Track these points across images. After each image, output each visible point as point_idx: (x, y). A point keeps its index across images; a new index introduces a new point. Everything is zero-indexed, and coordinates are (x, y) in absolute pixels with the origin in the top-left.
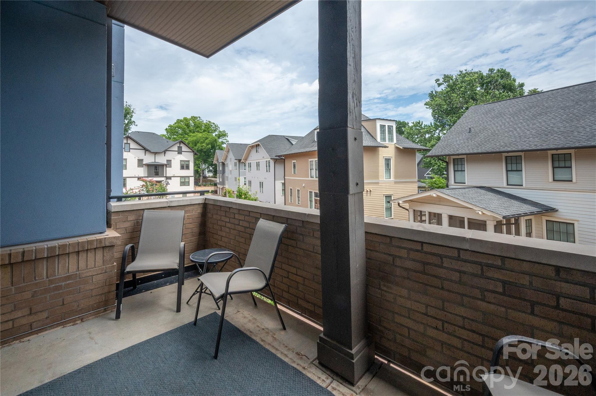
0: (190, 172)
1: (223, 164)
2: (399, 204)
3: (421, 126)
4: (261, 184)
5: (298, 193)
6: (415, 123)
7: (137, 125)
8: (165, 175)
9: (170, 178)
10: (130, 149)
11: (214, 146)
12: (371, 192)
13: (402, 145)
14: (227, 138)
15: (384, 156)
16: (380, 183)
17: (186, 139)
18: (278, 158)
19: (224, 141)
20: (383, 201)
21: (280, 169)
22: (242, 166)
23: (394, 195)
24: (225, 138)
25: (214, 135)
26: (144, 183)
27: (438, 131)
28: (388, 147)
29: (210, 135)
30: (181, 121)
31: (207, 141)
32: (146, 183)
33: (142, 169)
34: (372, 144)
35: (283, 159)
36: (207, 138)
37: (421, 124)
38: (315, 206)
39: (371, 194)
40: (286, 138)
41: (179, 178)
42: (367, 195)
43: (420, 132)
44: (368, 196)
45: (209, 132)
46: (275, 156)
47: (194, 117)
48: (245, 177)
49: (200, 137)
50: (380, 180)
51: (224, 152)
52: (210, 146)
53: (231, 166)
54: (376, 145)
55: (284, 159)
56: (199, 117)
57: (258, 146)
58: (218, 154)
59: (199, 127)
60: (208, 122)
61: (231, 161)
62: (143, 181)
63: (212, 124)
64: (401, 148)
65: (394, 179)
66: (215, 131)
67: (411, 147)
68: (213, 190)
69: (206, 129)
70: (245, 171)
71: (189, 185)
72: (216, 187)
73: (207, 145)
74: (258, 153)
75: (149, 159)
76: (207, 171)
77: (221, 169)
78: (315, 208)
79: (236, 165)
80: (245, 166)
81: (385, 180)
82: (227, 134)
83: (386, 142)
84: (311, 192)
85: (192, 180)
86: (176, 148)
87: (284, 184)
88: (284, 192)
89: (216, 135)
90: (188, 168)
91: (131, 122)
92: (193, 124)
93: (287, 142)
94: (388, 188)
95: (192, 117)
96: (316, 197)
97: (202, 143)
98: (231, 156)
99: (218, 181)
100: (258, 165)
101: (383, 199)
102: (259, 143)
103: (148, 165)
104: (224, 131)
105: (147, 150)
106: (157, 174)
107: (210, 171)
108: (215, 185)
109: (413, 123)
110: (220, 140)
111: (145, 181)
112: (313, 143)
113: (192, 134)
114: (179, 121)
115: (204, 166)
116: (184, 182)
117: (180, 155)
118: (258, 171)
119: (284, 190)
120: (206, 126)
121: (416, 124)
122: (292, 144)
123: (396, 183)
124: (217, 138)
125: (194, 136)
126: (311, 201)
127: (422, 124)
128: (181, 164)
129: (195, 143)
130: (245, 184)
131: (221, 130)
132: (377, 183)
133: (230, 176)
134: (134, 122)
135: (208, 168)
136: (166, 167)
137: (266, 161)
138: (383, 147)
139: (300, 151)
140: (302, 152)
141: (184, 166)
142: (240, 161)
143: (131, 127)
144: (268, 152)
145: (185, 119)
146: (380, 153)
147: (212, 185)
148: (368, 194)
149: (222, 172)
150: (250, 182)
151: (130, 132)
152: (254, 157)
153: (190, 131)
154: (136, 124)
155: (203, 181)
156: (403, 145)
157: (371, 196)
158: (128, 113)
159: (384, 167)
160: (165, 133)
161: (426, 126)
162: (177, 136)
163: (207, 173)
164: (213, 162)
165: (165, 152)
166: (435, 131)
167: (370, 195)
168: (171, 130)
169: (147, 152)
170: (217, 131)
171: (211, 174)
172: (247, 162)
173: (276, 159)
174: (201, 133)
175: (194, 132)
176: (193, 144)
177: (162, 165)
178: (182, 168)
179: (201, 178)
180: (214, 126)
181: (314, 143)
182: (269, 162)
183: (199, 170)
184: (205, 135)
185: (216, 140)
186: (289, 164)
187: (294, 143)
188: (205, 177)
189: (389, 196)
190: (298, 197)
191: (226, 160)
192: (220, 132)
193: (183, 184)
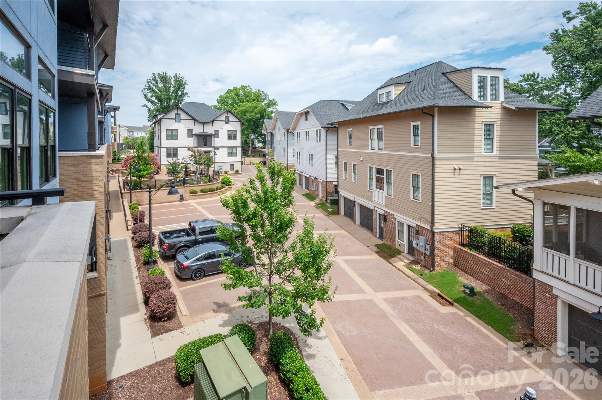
0: (238, 143)
1: (272, 134)
2: (513, 191)
3: (536, 79)
4: (311, 156)
5: (355, 169)
6: (526, 76)
7: (189, 97)
8: (213, 146)
9: (217, 148)
10: (180, 119)
11: (263, 115)
12: (461, 171)
13: (514, 103)
14: (276, 107)
15: (484, 120)
16: (475, 158)
17: (236, 110)
18: (330, 126)
19: (273, 110)
20: (480, 183)
21: (332, 139)
22: (290, 136)
23: (497, 175)
24: (274, 107)
25: (263, 104)
26: (193, 153)
27: (563, 86)
28: (491, 107)
29: (259, 104)
30: (231, 91)
31: (256, 110)
32: (195, 153)
33: (192, 139)
34: (465, 103)
35: (336, 127)
36: (256, 108)
37: (536, 77)
38: (377, 185)
39: (461, 173)
40: (341, 104)
41: (227, 148)
42: (454, 175)
43: (533, 89)
44: (456, 176)
45: (258, 101)
46: (327, 124)
47: (243, 86)
48: (293, 148)
49: (249, 107)
50: (475, 154)
51: (272, 121)
52: (259, 116)
53: (279, 136)
54: (471, 105)
55: (338, 128)
56: (249, 86)
57: (307, 113)
58: (266, 124)
59: (248, 96)
60: (258, 91)
61: (279, 130)
62: (192, 151)
63: (262, 93)
64: (514, 108)
65: (498, 154)
66: (264, 99)
67: (529, 106)
68: (262, 161)
69: (255, 98)
70: (293, 141)
71: (236, 156)
72: (265, 158)
73: (256, 114)
74: (307, 121)
75: (198, 129)
76: (256, 141)
77: (269, 139)
78: (376, 188)
79: (284, 135)
80: (294, 136)
81: (484, 154)
82: (277, 102)
83: (487, 100)
84: (371, 168)
85: (239, 150)
86: (223, 118)
87: (337, 157)
88: (337, 166)
89: (265, 104)
90: (235, 138)
91: (184, 94)
92: (243, 94)
93: (341, 107)
94: (487, 165)
95: (241, 86)
96: (377, 174)
97: (251, 112)
98: (279, 125)
99: (267, 152)
100: (307, 134)
101: (480, 181)
102: (308, 109)
103: (198, 136)
104: (274, 99)
105: (196, 121)
106: (205, 145)
107: (259, 141)
108: (264, 156)
109: (523, 76)
110: (270, 109)
111: (194, 152)
112: (374, 106)
113: (241, 104)
114: (230, 91)
115: (253, 137)
116: (232, 153)
117: (227, 125)
118: (307, 142)
119: (337, 164)
120: (255, 94)
121: (528, 77)
122: (348, 110)
123: (501, 158)
124: (266, 107)
125: (243, 106)
126: (371, 179)
127: (538, 77)
128: (228, 134)
129: (244, 113)
130: (294, 156)
131: (271, 98)
132: (472, 158)
133: (278, 147)
134: (187, 93)
135: (257, 138)
136: (214, 137)
137: (317, 130)
138: (482, 107)
139: (358, 117)
140: (360, 118)
141: (232, 136)
142: (288, 130)
143: (184, 98)
144: (318, 120)
145: (235, 89)
146: (477, 115)
147: (261, 156)
148: (456, 173)
149: (270, 143)
150: (299, 154)
151: (183, 103)
152: (304, 126)
153: (240, 101)
154: (188, 95)
155: (252, 152)
156: (516, 104)
157: (461, 176)
158: (181, 85)
159: (483, 136)
160: (216, 103)
161: (545, 79)
162: (227, 106)
163: (256, 143)
164: (261, 131)
165: (213, 122)
166: (558, 85)
167: (459, 175)
168: (222, 101)
169: (196, 122)
170: (267, 99)
171: (261, 145)
172: (296, 132)
173: (328, 127)
174: (250, 102)
175: (243, 102)
176: (242, 113)
177: (210, 136)
178: (230, 138)
179: (251, 148)
180: (263, 95)
181: (376, 107)
182: (320, 132)
183: (248, 141)
184: (254, 104)
185: (265, 109)
186: (344, 133)
187: (350, 108)
188: (254, 148)
189: (489, 177)
190: (355, 173)
191: (274, 129)
192: (270, 100)
193: (231, 154)
